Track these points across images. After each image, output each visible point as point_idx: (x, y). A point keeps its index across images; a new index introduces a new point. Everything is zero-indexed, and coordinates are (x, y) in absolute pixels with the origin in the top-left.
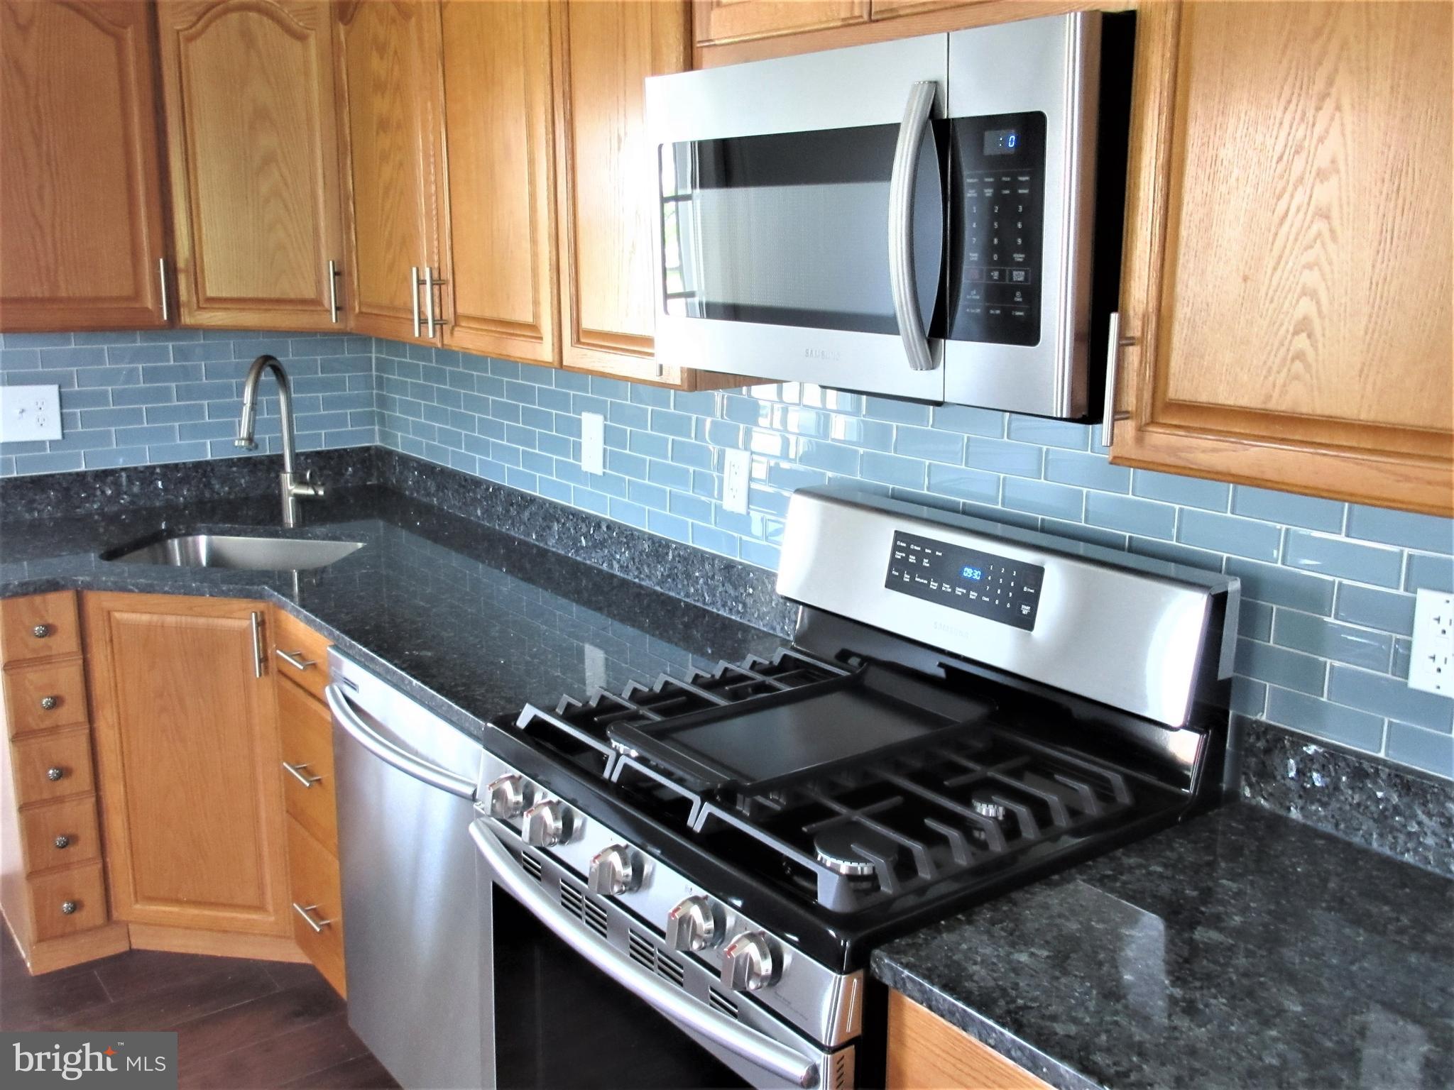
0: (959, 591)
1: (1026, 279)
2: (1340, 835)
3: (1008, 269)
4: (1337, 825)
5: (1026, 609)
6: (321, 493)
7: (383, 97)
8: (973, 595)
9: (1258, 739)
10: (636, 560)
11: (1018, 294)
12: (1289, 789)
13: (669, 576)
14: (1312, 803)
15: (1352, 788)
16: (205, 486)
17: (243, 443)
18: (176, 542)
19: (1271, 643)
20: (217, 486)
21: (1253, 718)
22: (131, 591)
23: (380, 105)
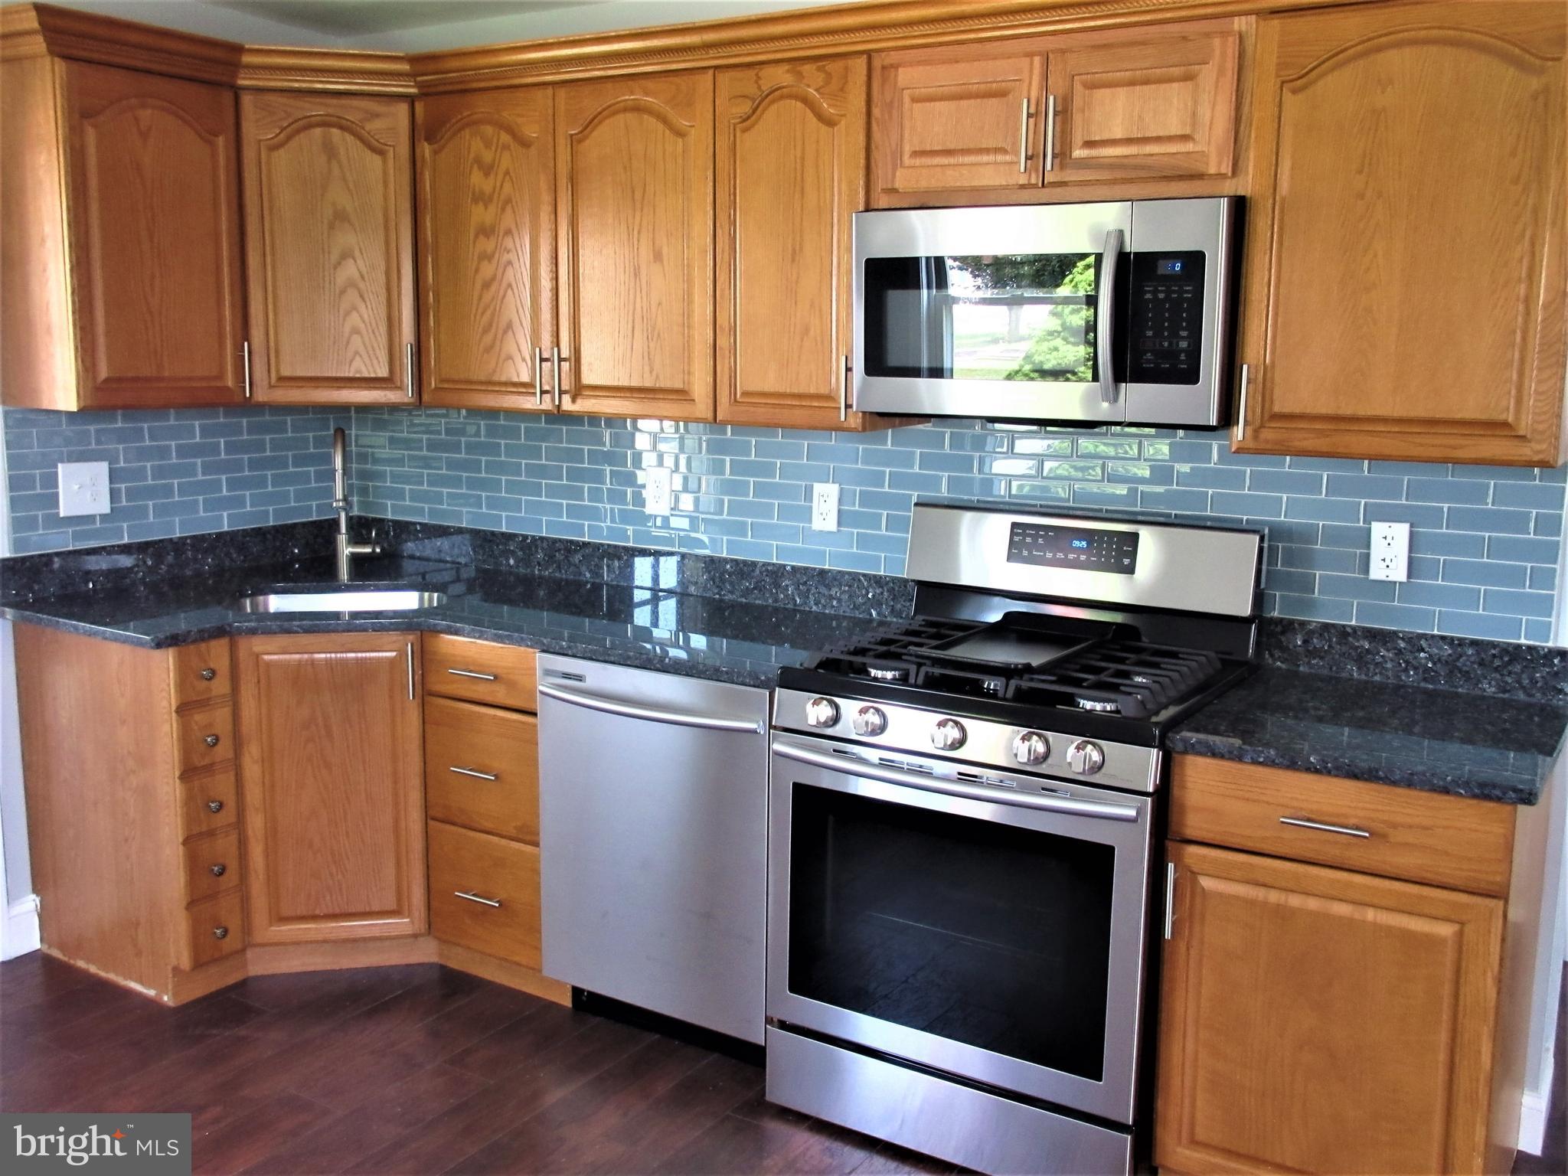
0: (1071, 556)
1: (1189, 345)
2: (1334, 674)
3: (1175, 341)
4: (1331, 669)
5: (1126, 561)
6: (378, 550)
7: (486, 208)
8: (1083, 557)
9: (1276, 626)
10: (717, 580)
11: (1183, 355)
12: (1298, 653)
13: (755, 588)
14: (1314, 658)
15: (1340, 644)
16: (226, 555)
17: (341, 504)
18: (248, 602)
19: (1279, 567)
20: (235, 556)
21: (1269, 616)
22: (297, 632)
23: (480, 214)
